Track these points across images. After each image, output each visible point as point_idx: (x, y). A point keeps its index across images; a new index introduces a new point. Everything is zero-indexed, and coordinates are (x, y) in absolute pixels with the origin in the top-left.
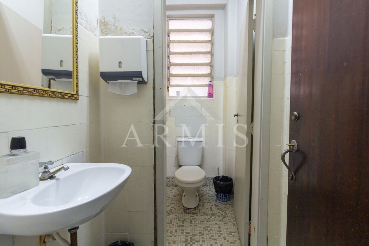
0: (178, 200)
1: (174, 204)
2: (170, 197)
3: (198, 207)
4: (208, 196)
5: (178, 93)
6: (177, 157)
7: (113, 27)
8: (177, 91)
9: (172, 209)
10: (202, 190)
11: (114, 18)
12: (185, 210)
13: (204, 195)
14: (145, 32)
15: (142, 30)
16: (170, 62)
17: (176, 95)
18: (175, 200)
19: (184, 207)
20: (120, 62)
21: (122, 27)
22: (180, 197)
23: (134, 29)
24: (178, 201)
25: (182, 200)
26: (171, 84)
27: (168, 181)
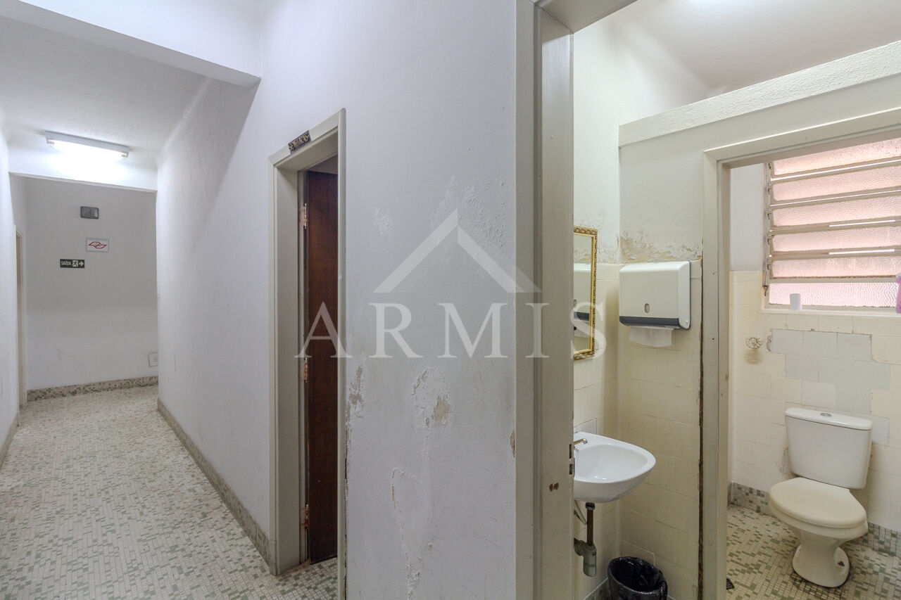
0: (783, 553)
1: (770, 556)
2: (763, 538)
3: (840, 591)
4: (887, 580)
5: (795, 298)
6: (787, 452)
7: (639, 245)
8: (791, 295)
9: (760, 563)
10: (867, 558)
11: (641, 233)
12: (795, 580)
13: (870, 571)
14: (689, 250)
15: (683, 247)
16: (773, 226)
17: (788, 303)
18: (774, 550)
19: (795, 572)
20: (647, 305)
21: (651, 245)
22: (792, 548)
23: (670, 246)
24: (782, 555)
25: (793, 556)
26: (775, 276)
27: (763, 502)
